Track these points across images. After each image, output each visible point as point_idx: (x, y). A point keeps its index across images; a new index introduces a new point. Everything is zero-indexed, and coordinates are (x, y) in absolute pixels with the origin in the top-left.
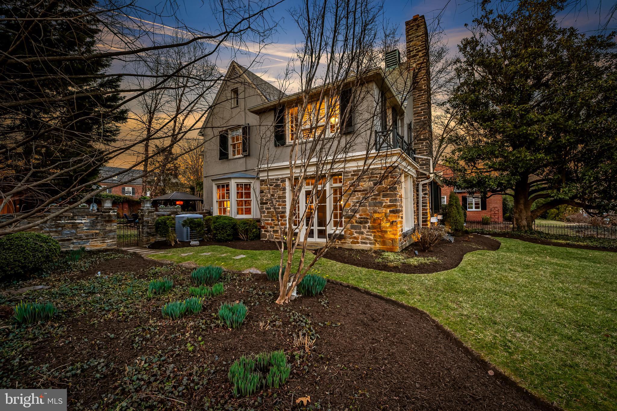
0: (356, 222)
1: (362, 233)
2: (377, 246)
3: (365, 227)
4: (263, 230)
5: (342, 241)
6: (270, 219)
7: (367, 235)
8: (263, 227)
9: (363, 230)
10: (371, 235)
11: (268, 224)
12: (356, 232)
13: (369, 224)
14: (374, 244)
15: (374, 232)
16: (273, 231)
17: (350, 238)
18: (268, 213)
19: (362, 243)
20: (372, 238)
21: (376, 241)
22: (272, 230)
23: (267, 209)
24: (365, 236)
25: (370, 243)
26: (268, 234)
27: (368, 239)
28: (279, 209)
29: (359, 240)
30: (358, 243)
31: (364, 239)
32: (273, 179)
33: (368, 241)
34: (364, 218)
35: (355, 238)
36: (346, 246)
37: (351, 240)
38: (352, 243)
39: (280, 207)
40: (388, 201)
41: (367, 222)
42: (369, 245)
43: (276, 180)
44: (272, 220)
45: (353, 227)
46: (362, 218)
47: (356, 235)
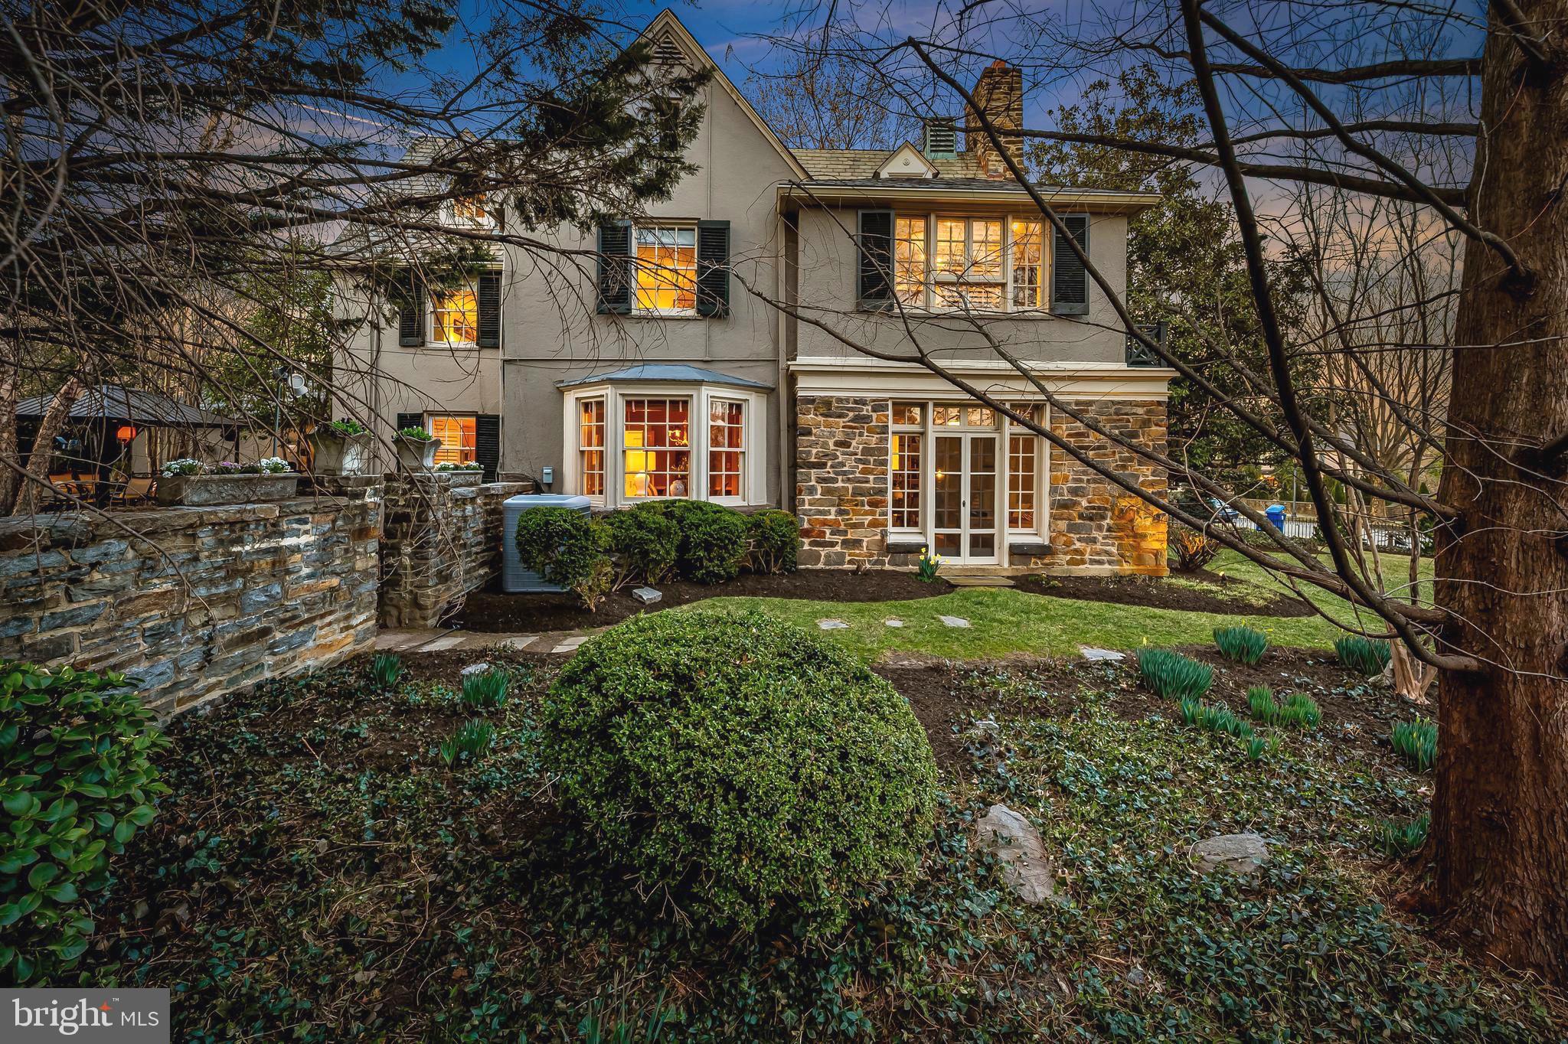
0: (1081, 516)
1: (1094, 541)
2: (1126, 566)
3: (1100, 528)
4: (806, 541)
5: (1046, 561)
6: (833, 510)
7: (1103, 544)
8: (806, 533)
9: (1095, 534)
10: (1113, 545)
11: (824, 523)
12: (1079, 540)
13: (1108, 521)
14: (1119, 563)
15: (1121, 538)
16: (845, 543)
17: (1065, 554)
18: (827, 492)
19: (1093, 562)
20: (1114, 550)
21: (1122, 556)
22: (839, 538)
23: (820, 480)
24: (1098, 547)
25: (1110, 562)
26: (823, 552)
27: (1108, 553)
28: (867, 482)
29: (1087, 557)
30: (1083, 562)
31: (1098, 554)
32: (847, 400)
33: (1105, 558)
34: (1099, 508)
35: (1077, 551)
36: (1057, 571)
37: (1068, 557)
38: (1068, 563)
39: (871, 477)
40: (1149, 473)
41: (1104, 518)
42: (1107, 566)
43: (856, 402)
44: (840, 512)
45: (1072, 528)
46: (1094, 508)
47: (1078, 545)
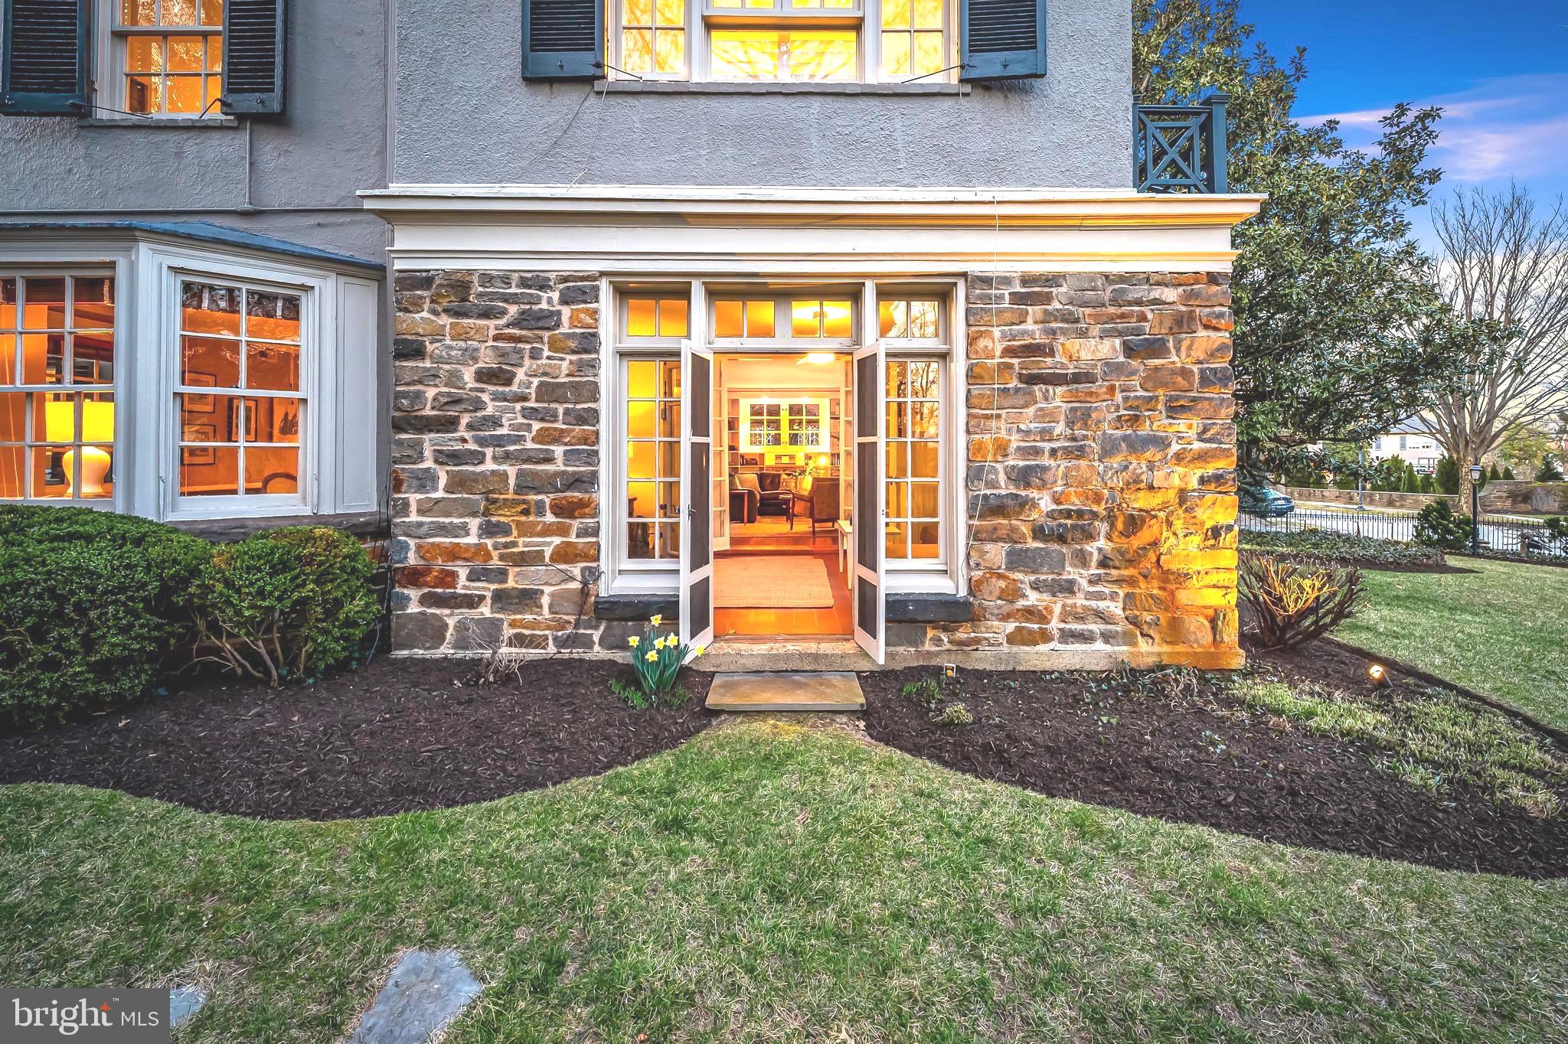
0: (1038, 533)
1: (1069, 588)
2: (1143, 646)
3: (1082, 559)
4: (414, 594)
5: (961, 635)
6: (474, 523)
7: (1090, 596)
8: (414, 577)
9: (1071, 572)
10: (1113, 596)
11: (454, 554)
12: (1036, 587)
13: (1102, 543)
14: (1128, 639)
15: (1131, 582)
16: (499, 597)
17: (1005, 618)
18: (457, 483)
19: (1068, 636)
20: (1115, 608)
21: (1134, 621)
22: (486, 588)
23: (446, 457)
24: (1080, 601)
25: (1107, 637)
26: (452, 619)
27: (1100, 616)
28: (549, 459)
29: (1054, 625)
30: (1045, 637)
31: (1081, 619)
32: (505, 279)
33: (1095, 627)
34: (1080, 514)
35: (1029, 613)
36: (984, 659)
37: (1011, 627)
38: (1011, 639)
39: (559, 451)
40: (1193, 434)
41: (1090, 537)
42: (1099, 645)
43: (524, 283)
44: (488, 530)
45: (1018, 560)
46: (1068, 514)
47: (1033, 598)
